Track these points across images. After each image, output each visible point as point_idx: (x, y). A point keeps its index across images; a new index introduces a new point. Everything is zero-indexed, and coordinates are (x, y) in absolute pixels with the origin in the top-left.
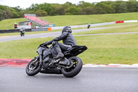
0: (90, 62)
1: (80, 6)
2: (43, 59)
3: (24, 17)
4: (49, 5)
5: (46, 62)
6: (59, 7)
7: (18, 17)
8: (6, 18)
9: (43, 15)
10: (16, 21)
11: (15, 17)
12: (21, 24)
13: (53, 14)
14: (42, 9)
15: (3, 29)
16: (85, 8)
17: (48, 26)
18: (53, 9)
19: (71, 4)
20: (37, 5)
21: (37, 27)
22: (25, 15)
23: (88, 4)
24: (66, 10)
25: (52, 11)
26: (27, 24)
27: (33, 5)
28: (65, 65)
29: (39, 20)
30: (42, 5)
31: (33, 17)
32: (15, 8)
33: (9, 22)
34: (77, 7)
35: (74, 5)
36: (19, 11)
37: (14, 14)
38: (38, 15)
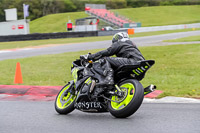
8: (52, 12)
9: (120, 6)
12: (80, 22)
13: (137, 5)
21: (108, 28)
22: (87, 6)
26: (91, 23)
29: (112, 15)
33: (58, 20)
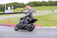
0: (53, 26)
1: (49, 2)
2: (20, 24)
3: (25, 7)
4: (36, 2)
5: (22, 25)
6: (40, 3)
7: (23, 7)
8: (18, 8)
9: (33, 6)
10: (22, 9)
11: (22, 7)
12: (24, 10)
13: (37, 6)
14: (33, 4)
15: (17, 12)
16: (51, 3)
17: (35, 11)
18: (38, 3)
19: (45, 1)
20: (31, 2)
22: (26, 6)
23: (52, 2)
24: (43, 4)
25: (37, 5)
26: (27, 10)
27: (29, 2)
28: (28, 26)
29: (32, 8)
30: (33, 2)
31: (29, 7)
32: (22, 4)
33: (20, 9)
34: (47, 3)
35: (46, 2)
36: (24, 4)
37: (22, 6)
38: (31, 6)
